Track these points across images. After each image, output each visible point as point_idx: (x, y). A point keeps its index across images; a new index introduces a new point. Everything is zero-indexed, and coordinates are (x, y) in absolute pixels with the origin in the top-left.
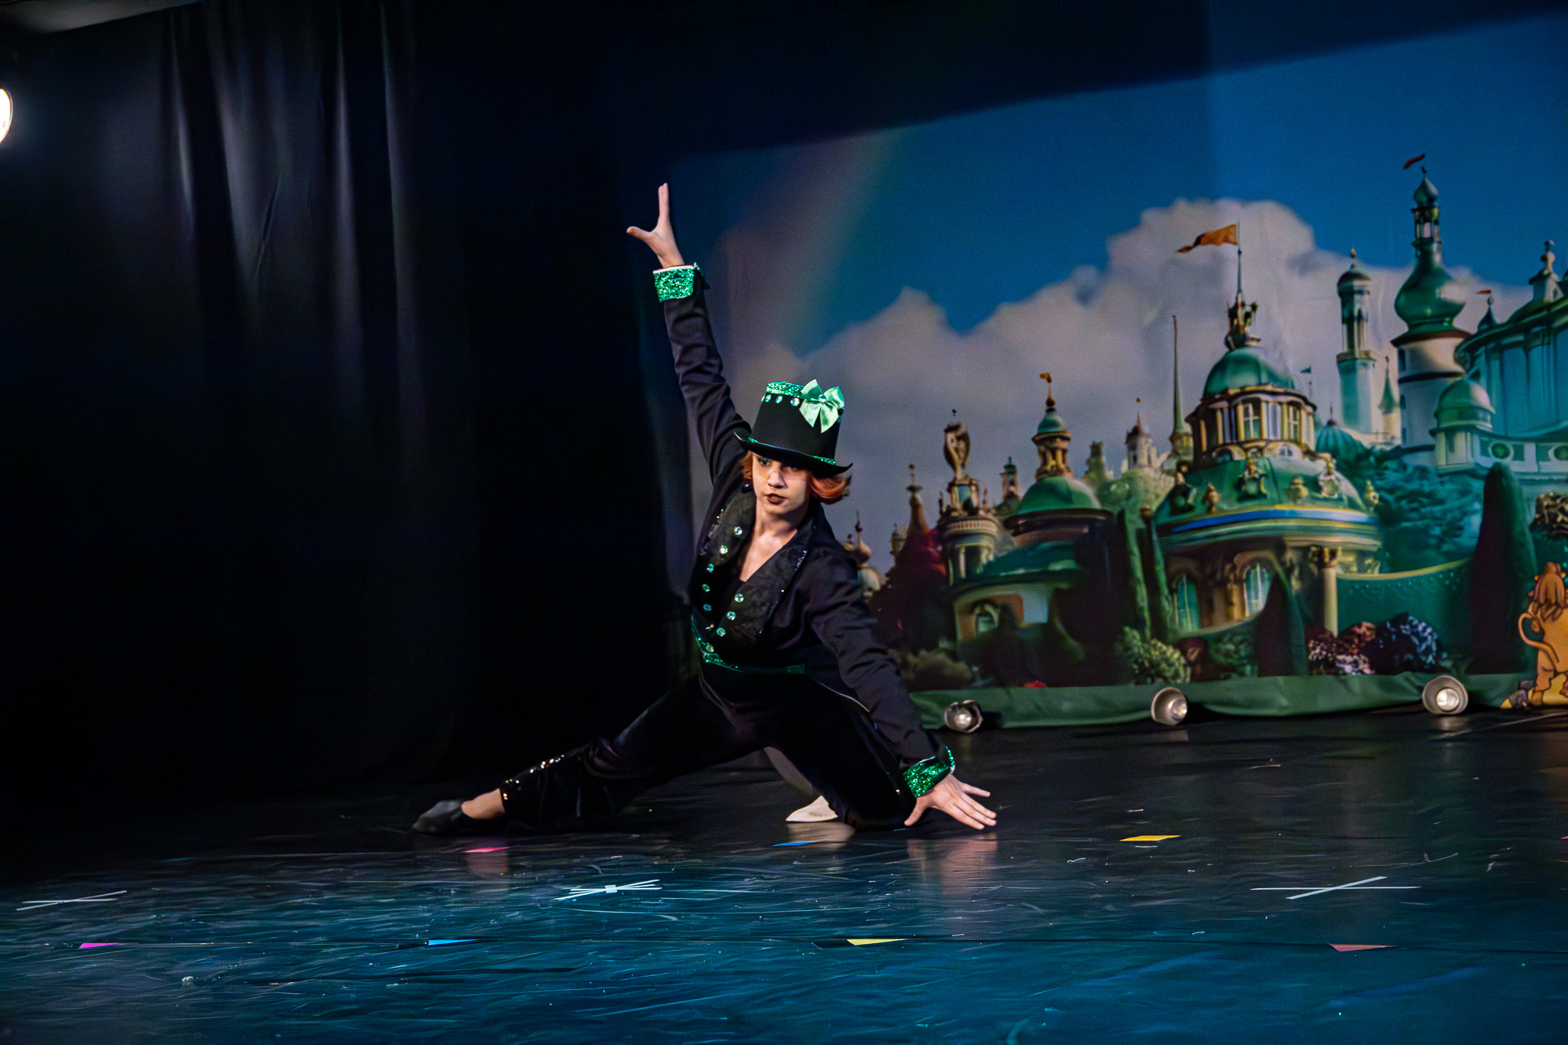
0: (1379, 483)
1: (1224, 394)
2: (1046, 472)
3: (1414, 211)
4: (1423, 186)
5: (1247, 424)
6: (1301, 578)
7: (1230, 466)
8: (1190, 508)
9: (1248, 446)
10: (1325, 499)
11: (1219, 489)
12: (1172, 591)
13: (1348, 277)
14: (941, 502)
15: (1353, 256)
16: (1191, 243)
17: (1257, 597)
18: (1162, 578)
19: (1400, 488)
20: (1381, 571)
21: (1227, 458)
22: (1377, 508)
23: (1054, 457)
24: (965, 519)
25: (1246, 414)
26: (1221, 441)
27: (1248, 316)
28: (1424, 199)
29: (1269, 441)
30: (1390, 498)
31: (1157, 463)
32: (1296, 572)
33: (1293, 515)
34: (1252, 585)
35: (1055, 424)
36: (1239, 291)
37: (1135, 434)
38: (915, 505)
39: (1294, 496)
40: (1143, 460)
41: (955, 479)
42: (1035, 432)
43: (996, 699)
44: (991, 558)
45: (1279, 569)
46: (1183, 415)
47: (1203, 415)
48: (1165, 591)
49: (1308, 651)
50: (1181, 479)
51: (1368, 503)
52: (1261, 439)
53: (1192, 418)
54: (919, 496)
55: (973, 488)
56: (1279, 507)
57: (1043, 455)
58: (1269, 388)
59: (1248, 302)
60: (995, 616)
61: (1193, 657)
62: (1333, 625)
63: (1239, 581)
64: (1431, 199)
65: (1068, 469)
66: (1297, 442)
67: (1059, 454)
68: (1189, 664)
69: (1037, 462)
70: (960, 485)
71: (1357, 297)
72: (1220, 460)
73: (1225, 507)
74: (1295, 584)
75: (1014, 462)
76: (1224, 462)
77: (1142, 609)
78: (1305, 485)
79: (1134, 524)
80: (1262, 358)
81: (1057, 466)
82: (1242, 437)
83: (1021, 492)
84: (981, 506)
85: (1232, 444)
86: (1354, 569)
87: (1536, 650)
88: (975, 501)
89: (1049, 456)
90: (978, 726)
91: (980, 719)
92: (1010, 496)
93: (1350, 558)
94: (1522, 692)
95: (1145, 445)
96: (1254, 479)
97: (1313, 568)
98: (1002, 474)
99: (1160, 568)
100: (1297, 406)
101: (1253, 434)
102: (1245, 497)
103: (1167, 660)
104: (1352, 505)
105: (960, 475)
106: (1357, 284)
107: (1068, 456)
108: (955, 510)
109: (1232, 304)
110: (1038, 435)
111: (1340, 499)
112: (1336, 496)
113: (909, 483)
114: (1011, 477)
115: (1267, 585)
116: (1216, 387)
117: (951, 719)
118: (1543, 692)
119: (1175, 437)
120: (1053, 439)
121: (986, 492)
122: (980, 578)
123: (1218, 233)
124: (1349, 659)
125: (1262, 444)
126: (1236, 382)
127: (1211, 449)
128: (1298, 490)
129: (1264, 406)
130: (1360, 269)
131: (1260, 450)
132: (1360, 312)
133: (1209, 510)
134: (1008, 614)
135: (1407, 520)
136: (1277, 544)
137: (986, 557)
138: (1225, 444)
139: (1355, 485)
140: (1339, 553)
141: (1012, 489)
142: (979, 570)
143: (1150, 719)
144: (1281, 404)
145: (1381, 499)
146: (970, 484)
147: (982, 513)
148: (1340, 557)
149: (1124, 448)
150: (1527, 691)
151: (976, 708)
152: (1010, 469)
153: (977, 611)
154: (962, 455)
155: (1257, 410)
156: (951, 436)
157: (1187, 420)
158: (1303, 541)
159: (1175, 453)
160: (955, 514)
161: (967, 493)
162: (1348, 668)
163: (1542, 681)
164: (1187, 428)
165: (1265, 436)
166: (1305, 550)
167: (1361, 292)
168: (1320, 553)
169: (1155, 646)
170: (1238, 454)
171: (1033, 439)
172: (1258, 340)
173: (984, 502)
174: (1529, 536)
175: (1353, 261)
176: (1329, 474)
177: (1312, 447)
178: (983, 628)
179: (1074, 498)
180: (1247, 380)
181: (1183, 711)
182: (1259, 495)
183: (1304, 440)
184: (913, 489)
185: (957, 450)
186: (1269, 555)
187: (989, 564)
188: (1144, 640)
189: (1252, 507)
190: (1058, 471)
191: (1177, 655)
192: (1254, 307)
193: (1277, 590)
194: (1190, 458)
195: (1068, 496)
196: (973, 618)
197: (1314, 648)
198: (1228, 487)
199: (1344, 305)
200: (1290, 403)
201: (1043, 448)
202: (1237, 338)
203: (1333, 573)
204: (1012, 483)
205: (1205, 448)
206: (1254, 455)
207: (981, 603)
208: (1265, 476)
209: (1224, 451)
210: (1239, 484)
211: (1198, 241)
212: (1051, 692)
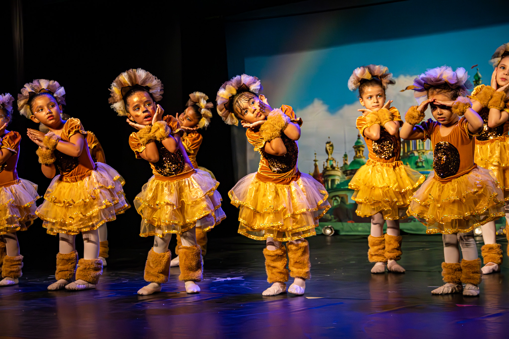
2: (357, 157)
3: (474, 82)
4: (477, 75)
5: (419, 145)
7: (413, 158)
9: (419, 151)
11: (410, 164)
14: (324, 165)
16: (404, 89)
21: (413, 155)
23: (360, 153)
24: (331, 170)
26: (411, 149)
28: (477, 78)
29: (426, 150)
35: (360, 142)
38: (316, 166)
41: (328, 158)
42: (354, 145)
43: (338, 226)
44: (339, 183)
52: (423, 149)
54: (317, 163)
55: (334, 161)
57: (356, 152)
60: (339, 200)
64: (479, 78)
65: (364, 157)
69: (354, 154)
70: (330, 160)
72: (411, 155)
75: (347, 154)
81: (360, 155)
82: (418, 148)
83: (349, 163)
84: (336, 167)
85: (415, 150)
88: (335, 165)
89: (358, 152)
90: (333, 234)
91: (334, 232)
92: (345, 164)
94: (501, 230)
96: (421, 162)
98: (343, 157)
101: (421, 148)
102: (418, 167)
105: (330, 157)
107: (364, 152)
108: (328, 168)
110: (355, 145)
113: (314, 159)
114: (346, 158)
117: (325, 231)
120: (359, 147)
121: (338, 163)
122: (336, 188)
125: (424, 151)
127: (408, 152)
131: (423, 153)
134: (343, 200)
137: (337, 182)
138: (412, 151)
141: (346, 162)
142: (335, 186)
146: (333, 160)
147: (336, 169)
150: (503, 229)
151: (332, 228)
152: (346, 156)
153: (334, 198)
154: (331, 151)
156: (328, 145)
160: (328, 169)
161: (333, 163)
165: (425, 148)
170: (416, 154)
171: (353, 147)
173: (337, 165)
178: (335, 204)
182: (423, 167)
184: (315, 161)
185: (329, 149)
187: (338, 185)
190: (360, 157)
196: (333, 201)
198: (413, 163)
201: (356, 150)
204: (346, 160)
205: (406, 151)
206: (421, 154)
207: (335, 196)
208: (425, 161)
209: (412, 153)
210: (416, 163)
211: (407, 89)
212: (355, 224)
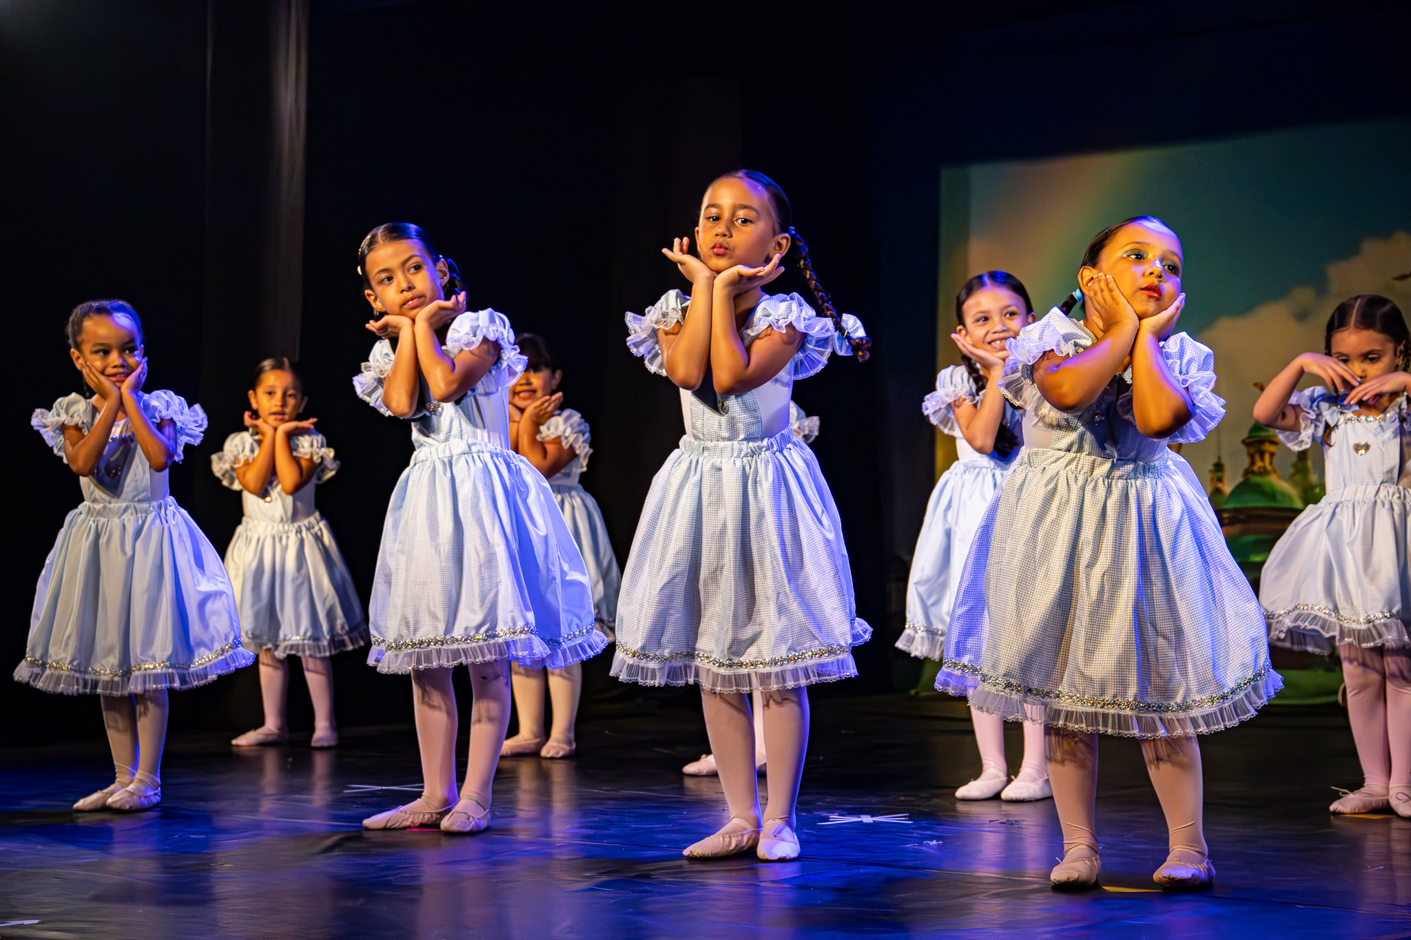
2: (1254, 473)
23: (1262, 459)
42: (1245, 434)
57: (1252, 456)
65: (1275, 472)
67: (1267, 457)
69: (1246, 462)
75: (1224, 461)
81: (1264, 467)
83: (1227, 488)
89: (1257, 458)
92: (1217, 491)
98: (1211, 471)
107: (1275, 460)
110: (1249, 437)
114: (1220, 474)
120: (1262, 441)
141: (1220, 485)
143: (1337, 703)
152: (1219, 467)
171: (1244, 442)
179: (1279, 497)
190: (1264, 472)
195: (1272, 495)
201: (1252, 450)
204: (1220, 480)
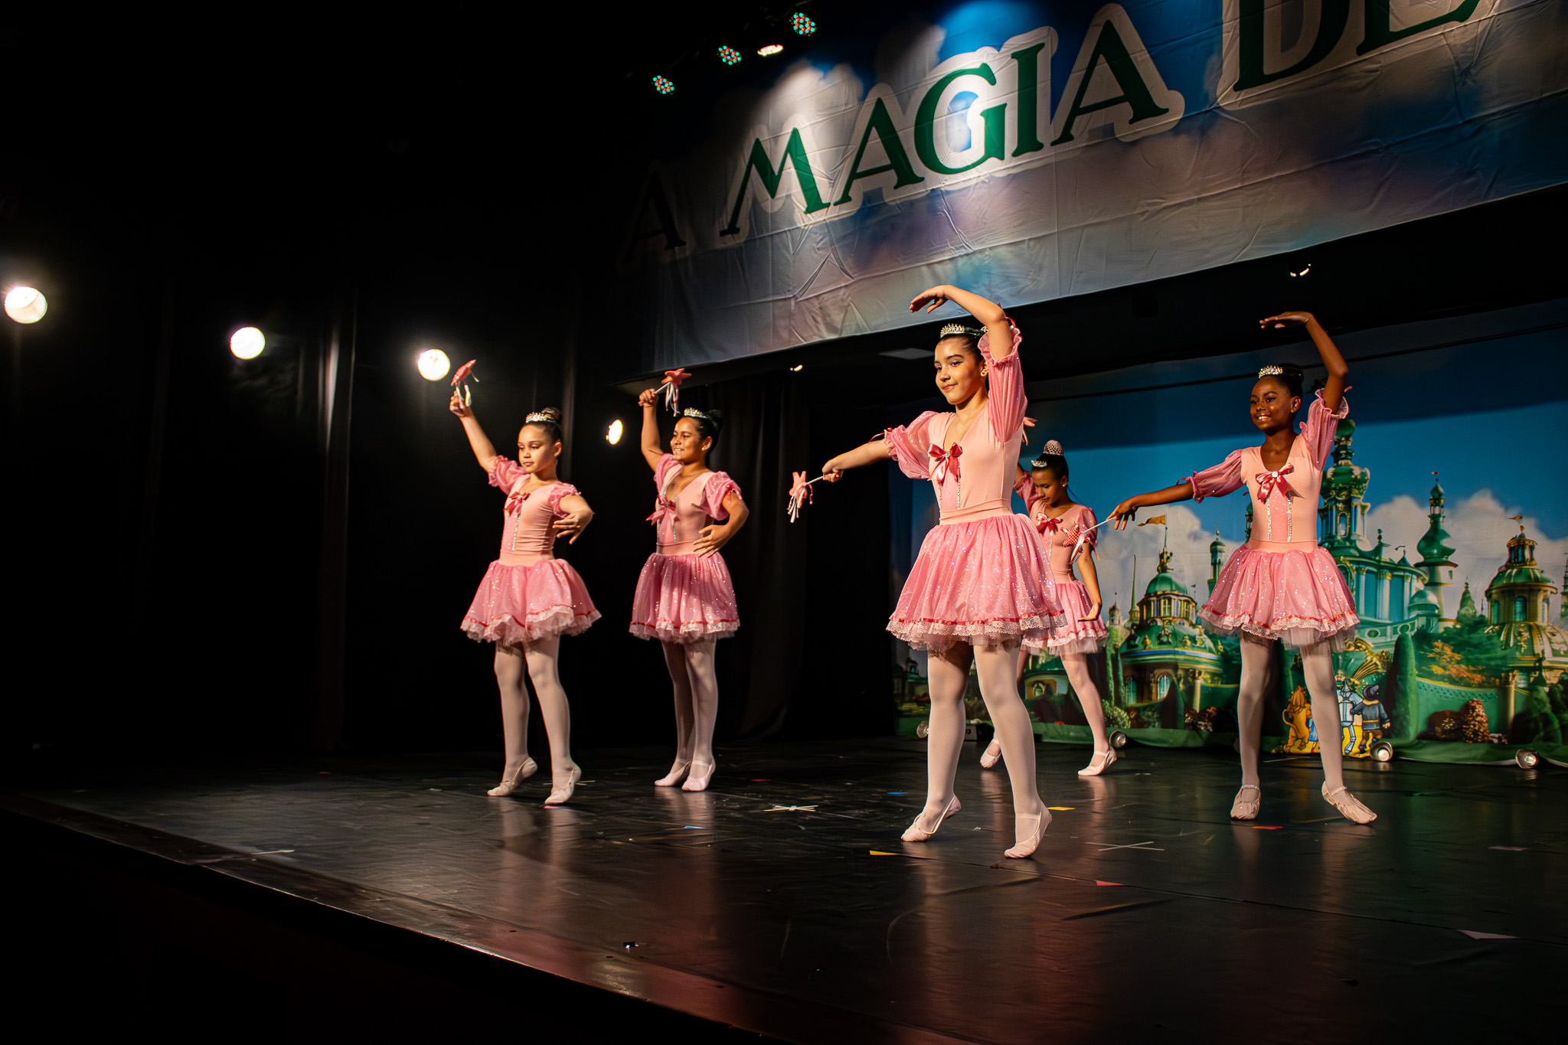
0: (1224, 642)
1: (1155, 594)
3: (1246, 515)
5: (1165, 608)
6: (1184, 683)
7: (1155, 628)
8: (1136, 646)
9: (1164, 619)
10: (1198, 647)
11: (1150, 638)
12: (1125, 685)
13: (1215, 544)
15: (1217, 534)
16: (1144, 522)
17: (1164, 691)
18: (1121, 678)
19: (1233, 645)
20: (1222, 684)
21: (1154, 624)
22: (1222, 653)
25: (1165, 604)
26: (1152, 616)
27: (1168, 558)
29: (1174, 618)
30: (1228, 649)
31: (1123, 623)
32: (1182, 681)
33: (1183, 654)
34: (1162, 684)
36: (1165, 546)
37: (1113, 609)
39: (1184, 644)
40: (1116, 622)
45: (1174, 678)
46: (1136, 602)
47: (1145, 603)
48: (1123, 684)
49: (1186, 718)
50: (1133, 632)
51: (1218, 651)
52: (1170, 616)
53: (1141, 604)
56: (1176, 649)
58: (1176, 593)
59: (1169, 552)
60: (1043, 689)
61: (1132, 717)
62: (1197, 707)
63: (1157, 683)
66: (1187, 619)
68: (1130, 719)
71: (1219, 554)
72: (1151, 624)
73: (1152, 646)
74: (1181, 686)
76: (1153, 626)
77: (1111, 692)
78: (1190, 639)
79: (1110, 652)
80: (1174, 579)
82: (1162, 615)
85: (1157, 617)
86: (1209, 681)
87: (1290, 726)
93: (1208, 676)
94: (1281, 746)
95: (1118, 615)
96: (1165, 635)
97: (1190, 679)
99: (1121, 673)
100: (1188, 602)
101: (1167, 614)
102: (1161, 643)
103: (1120, 716)
104: (1210, 651)
106: (1219, 547)
109: (1161, 552)
111: (1205, 648)
112: (1203, 646)
115: (1169, 685)
116: (1152, 591)
118: (1290, 747)
119: (1131, 612)
122: (1039, 670)
123: (1157, 518)
124: (1203, 723)
125: (1171, 619)
126: (1161, 589)
127: (1147, 619)
128: (1186, 642)
129: (1173, 601)
130: (1221, 540)
131: (1170, 621)
132: (1220, 560)
133: (1145, 648)
134: (1049, 689)
135: (1235, 660)
136: (1175, 666)
138: (1154, 617)
139: (1212, 641)
140: (1203, 673)
142: (1038, 667)
144: (1181, 600)
145: (1224, 649)
148: (1202, 675)
149: (1108, 615)
150: (1283, 745)
153: (1036, 686)
155: (1170, 603)
157: (1138, 604)
158: (1187, 666)
159: (1131, 620)
162: (1202, 728)
163: (1290, 742)
164: (1137, 608)
165: (1172, 615)
166: (1187, 671)
167: (1221, 552)
168: (1194, 673)
169: (1116, 710)
170: (1160, 623)
172: (1172, 570)
174: (1290, 673)
175: (1218, 537)
176: (1201, 635)
177: (1194, 622)
178: (1037, 694)
180: (1166, 588)
181: (1124, 742)
182: (1169, 643)
183: (1190, 618)
186: (1170, 671)
187: (1042, 665)
188: (1110, 706)
189: (1165, 648)
191: (1125, 715)
192: (1171, 554)
193: (1173, 688)
194: (1138, 622)
196: (1033, 689)
197: (1188, 717)
198: (1154, 636)
199: (1212, 557)
200: (1185, 601)
202: (1163, 568)
203: (1199, 682)
205: (1145, 618)
206: (1167, 624)
207: (1037, 682)
208: (1171, 633)
209: (1154, 620)
210: (1159, 637)
211: (1148, 522)
212: (1065, 726)
